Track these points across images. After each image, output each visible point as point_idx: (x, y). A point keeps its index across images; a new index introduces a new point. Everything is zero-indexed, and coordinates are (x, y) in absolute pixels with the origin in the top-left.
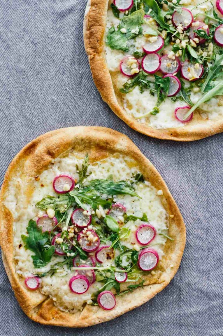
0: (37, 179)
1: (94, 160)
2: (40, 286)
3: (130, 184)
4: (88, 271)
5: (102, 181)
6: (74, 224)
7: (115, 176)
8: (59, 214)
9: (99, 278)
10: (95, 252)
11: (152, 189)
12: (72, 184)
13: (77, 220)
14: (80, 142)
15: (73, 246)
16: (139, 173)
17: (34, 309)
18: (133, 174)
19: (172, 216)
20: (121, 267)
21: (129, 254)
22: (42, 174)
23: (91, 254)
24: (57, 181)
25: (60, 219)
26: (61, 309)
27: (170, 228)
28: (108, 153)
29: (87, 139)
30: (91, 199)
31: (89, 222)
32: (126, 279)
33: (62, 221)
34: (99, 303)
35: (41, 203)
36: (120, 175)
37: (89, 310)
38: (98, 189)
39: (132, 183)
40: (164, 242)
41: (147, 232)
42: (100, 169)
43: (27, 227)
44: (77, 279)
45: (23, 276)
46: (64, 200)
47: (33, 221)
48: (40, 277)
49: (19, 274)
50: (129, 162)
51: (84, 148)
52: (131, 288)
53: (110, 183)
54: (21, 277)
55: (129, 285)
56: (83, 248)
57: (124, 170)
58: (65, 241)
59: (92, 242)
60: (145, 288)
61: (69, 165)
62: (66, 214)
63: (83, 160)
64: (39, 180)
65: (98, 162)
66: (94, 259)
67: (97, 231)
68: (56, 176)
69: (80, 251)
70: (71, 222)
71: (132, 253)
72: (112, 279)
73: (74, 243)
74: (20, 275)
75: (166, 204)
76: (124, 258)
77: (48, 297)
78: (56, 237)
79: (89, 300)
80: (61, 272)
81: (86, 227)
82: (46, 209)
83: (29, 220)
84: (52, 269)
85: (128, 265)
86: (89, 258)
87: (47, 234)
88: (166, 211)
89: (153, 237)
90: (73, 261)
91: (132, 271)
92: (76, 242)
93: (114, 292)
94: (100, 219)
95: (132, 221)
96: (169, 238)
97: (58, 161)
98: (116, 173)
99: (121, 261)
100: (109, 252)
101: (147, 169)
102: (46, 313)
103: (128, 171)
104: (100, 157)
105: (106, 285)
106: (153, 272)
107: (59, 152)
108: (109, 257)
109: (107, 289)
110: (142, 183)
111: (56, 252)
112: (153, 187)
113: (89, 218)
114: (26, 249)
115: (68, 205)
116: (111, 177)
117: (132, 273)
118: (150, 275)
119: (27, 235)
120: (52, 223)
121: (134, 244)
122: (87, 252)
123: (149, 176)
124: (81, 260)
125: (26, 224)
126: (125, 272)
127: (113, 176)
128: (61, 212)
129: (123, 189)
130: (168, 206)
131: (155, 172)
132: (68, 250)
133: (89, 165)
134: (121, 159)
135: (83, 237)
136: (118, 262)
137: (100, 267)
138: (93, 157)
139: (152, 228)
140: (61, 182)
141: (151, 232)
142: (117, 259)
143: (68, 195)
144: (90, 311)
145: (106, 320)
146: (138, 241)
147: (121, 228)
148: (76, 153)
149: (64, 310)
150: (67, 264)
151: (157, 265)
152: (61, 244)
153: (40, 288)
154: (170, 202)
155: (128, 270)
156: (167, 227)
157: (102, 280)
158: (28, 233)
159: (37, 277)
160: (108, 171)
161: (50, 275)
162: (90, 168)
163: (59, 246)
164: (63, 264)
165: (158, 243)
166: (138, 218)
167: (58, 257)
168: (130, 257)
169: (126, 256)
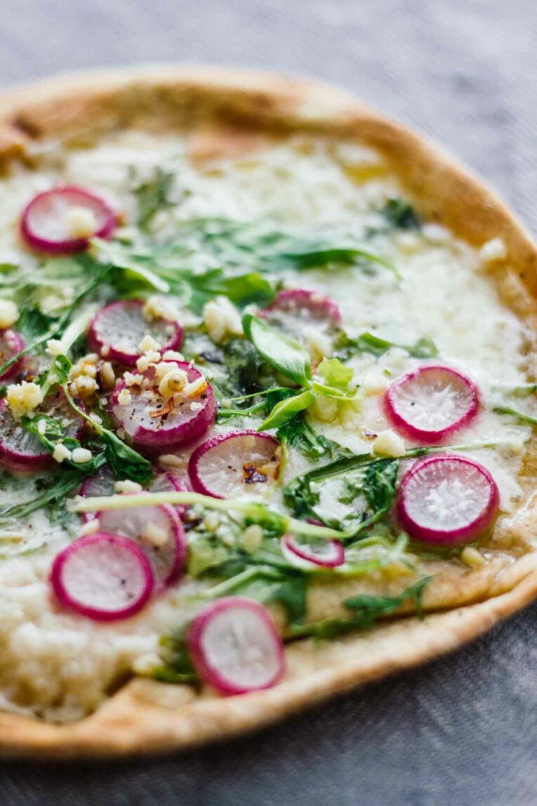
9: (204, 556)
10: (192, 449)
13: (116, 337)
16: (394, 196)
18: (371, 203)
20: (317, 516)
21: (357, 475)
23: (167, 458)
30: (184, 276)
31: (168, 344)
36: (315, 209)
37: (143, 700)
39: (372, 232)
55: (355, 593)
66: (183, 482)
69: (118, 441)
72: (270, 564)
75: (520, 297)
79: (145, 653)
80: (15, 539)
85: (351, 518)
86: (162, 478)
91: (365, 537)
94: (218, 344)
99: (316, 496)
100: (255, 461)
106: (470, 553)
108: (254, 477)
111: (1, 452)
113: (171, 330)
116: (276, 216)
117: (364, 544)
123: (441, 208)
126: (336, 541)
128: (45, 313)
132: (60, 440)
136: (299, 494)
141: (455, 398)
142: (295, 486)
150: (52, 502)
155: (350, 531)
156: (530, 378)
157: (216, 563)
160: (266, 196)
163: (19, 430)
166: (397, 345)
167: (9, 488)
168: (361, 486)
169: (342, 482)
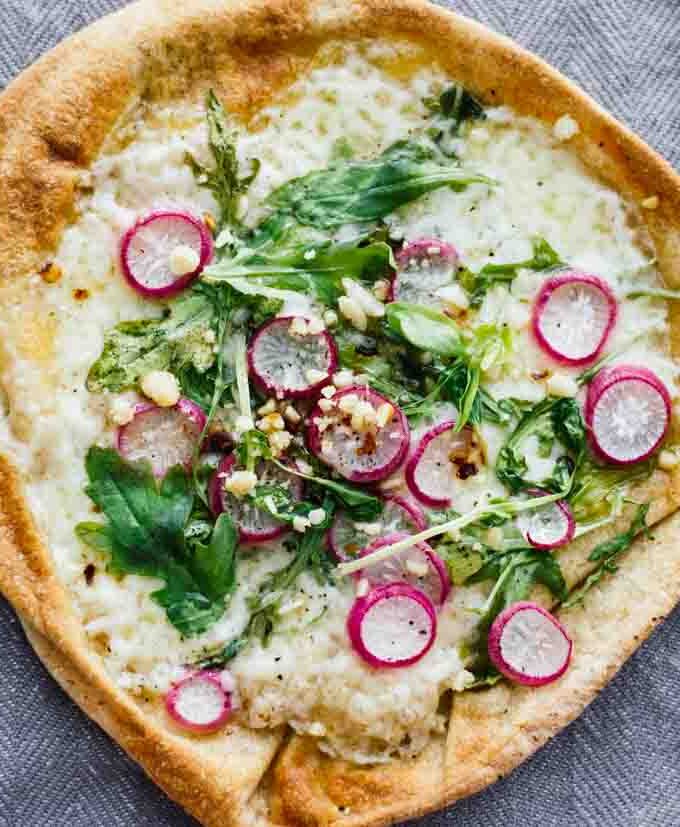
0: (50, 276)
1: (249, 111)
2: (235, 702)
3: (432, 146)
4: (405, 556)
5: (315, 178)
6: (271, 393)
7: (358, 138)
8: (195, 380)
9: (462, 568)
10: (403, 467)
11: (526, 129)
12: (199, 237)
13: (279, 372)
14: (162, 57)
15: (305, 483)
16: (447, 86)
17: (249, 801)
18: (426, 102)
19: (651, 202)
20: (532, 485)
21: (544, 424)
22: (61, 248)
23: (387, 485)
24: (132, 252)
25: (208, 397)
26: (361, 758)
27: (660, 253)
28: (293, 60)
29: (188, 37)
30: (296, 266)
31: (329, 363)
32: (572, 527)
33: (221, 404)
34: (504, 671)
35: (105, 366)
36: (377, 127)
37: (474, 716)
38: (312, 218)
39: (438, 137)
40: (658, 320)
41: (576, 305)
42: (288, 134)
43: (87, 483)
44: (377, 606)
45: (153, 689)
46: (192, 316)
47: (100, 450)
48: (221, 667)
49: (131, 690)
50: (392, 60)
51: (189, 76)
52: (606, 555)
53: (348, 176)
54: (144, 697)
55: (593, 546)
56: (347, 475)
57: (382, 99)
58: (264, 476)
59: (374, 432)
60: (660, 534)
61: (155, 169)
62: (224, 366)
63: (204, 125)
64: (60, 274)
65: (271, 111)
66: (411, 501)
67: (378, 384)
68: (122, 234)
69: (341, 488)
70: (260, 391)
71: (548, 414)
72: (517, 551)
73: (305, 469)
74: (138, 691)
75: (606, 167)
76: (527, 446)
77: (286, 732)
78: (222, 475)
79: (454, 674)
80: (298, 611)
81: (327, 382)
82: (136, 379)
83: (84, 453)
84: (257, 610)
85: (558, 470)
86: (390, 505)
87: (181, 478)
88: (619, 192)
89: (608, 316)
90: (329, 543)
91: (580, 486)
92: (309, 464)
93: (542, 598)
94: (367, 333)
95: (501, 289)
96: (671, 294)
97: (108, 169)
98: (358, 125)
99: (523, 463)
100: (458, 449)
101: (477, 57)
102: (308, 799)
103: (401, 96)
104: (267, 88)
105: (499, 583)
106: (666, 458)
107: (95, 134)
108: (465, 470)
109: (509, 597)
110: (477, 122)
111: (245, 538)
112: (527, 120)
113: (323, 342)
114: (120, 578)
115: (215, 328)
116: (343, 151)
117: (583, 494)
118: (657, 476)
119: (100, 519)
120: (181, 430)
121: (544, 375)
122: (371, 484)
123: (493, 84)
124: (359, 526)
125: (77, 477)
126: (557, 502)
127: (350, 141)
128: (201, 368)
129: (411, 177)
130: (616, 171)
131: (514, 55)
132: (291, 508)
133: (235, 134)
134: (355, 61)
135: (330, 428)
136: (510, 472)
137: (448, 521)
138: (240, 96)
139: (588, 282)
140: (153, 250)
141: (591, 302)
142: (503, 465)
143: (200, 287)
144: (479, 717)
145: (563, 724)
146: (558, 357)
147: (468, 334)
148: (165, 111)
149: (373, 759)
150: (310, 563)
151: (669, 420)
152: (253, 494)
153: (237, 710)
154: (620, 148)
155: (566, 486)
156: (648, 254)
157: (476, 570)
158: (98, 509)
159: (207, 669)
160: (322, 130)
161: (257, 641)
162: (245, 146)
163: (247, 508)
164: (292, 573)
165: (639, 332)
166: (519, 266)
167: (261, 556)
168: (552, 434)
169: (535, 437)
